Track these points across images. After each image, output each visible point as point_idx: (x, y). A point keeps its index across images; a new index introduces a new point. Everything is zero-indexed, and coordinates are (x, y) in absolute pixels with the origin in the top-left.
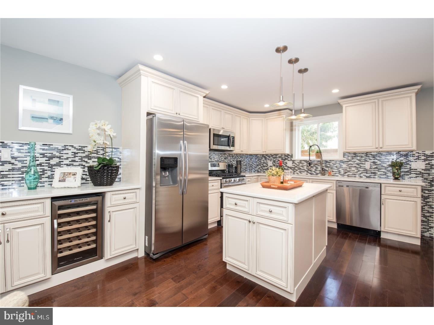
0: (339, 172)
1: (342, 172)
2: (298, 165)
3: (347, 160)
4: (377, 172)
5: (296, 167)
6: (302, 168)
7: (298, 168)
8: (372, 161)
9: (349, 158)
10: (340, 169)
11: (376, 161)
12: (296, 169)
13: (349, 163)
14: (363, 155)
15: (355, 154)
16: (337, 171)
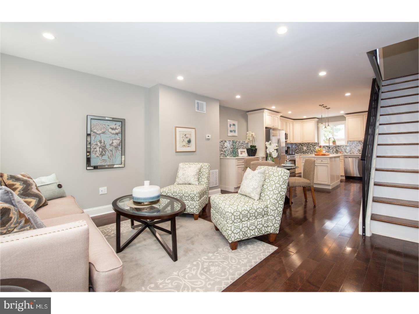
1: (347, 152)
13: (351, 146)
15: (353, 141)
16: (344, 151)
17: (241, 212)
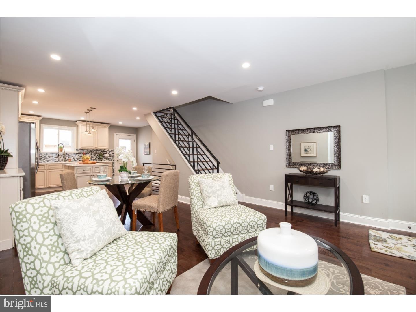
0: (74, 159)
1: (76, 159)
2: (45, 156)
3: (78, 153)
4: (92, 158)
5: (43, 157)
6: (48, 158)
7: (45, 158)
8: (90, 153)
9: (80, 152)
10: (75, 158)
11: (92, 153)
12: (44, 159)
13: (79, 154)
14: (86, 151)
15: (82, 149)
16: (73, 159)
17: (233, 225)
